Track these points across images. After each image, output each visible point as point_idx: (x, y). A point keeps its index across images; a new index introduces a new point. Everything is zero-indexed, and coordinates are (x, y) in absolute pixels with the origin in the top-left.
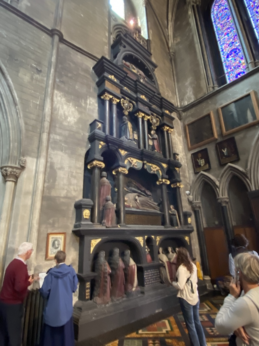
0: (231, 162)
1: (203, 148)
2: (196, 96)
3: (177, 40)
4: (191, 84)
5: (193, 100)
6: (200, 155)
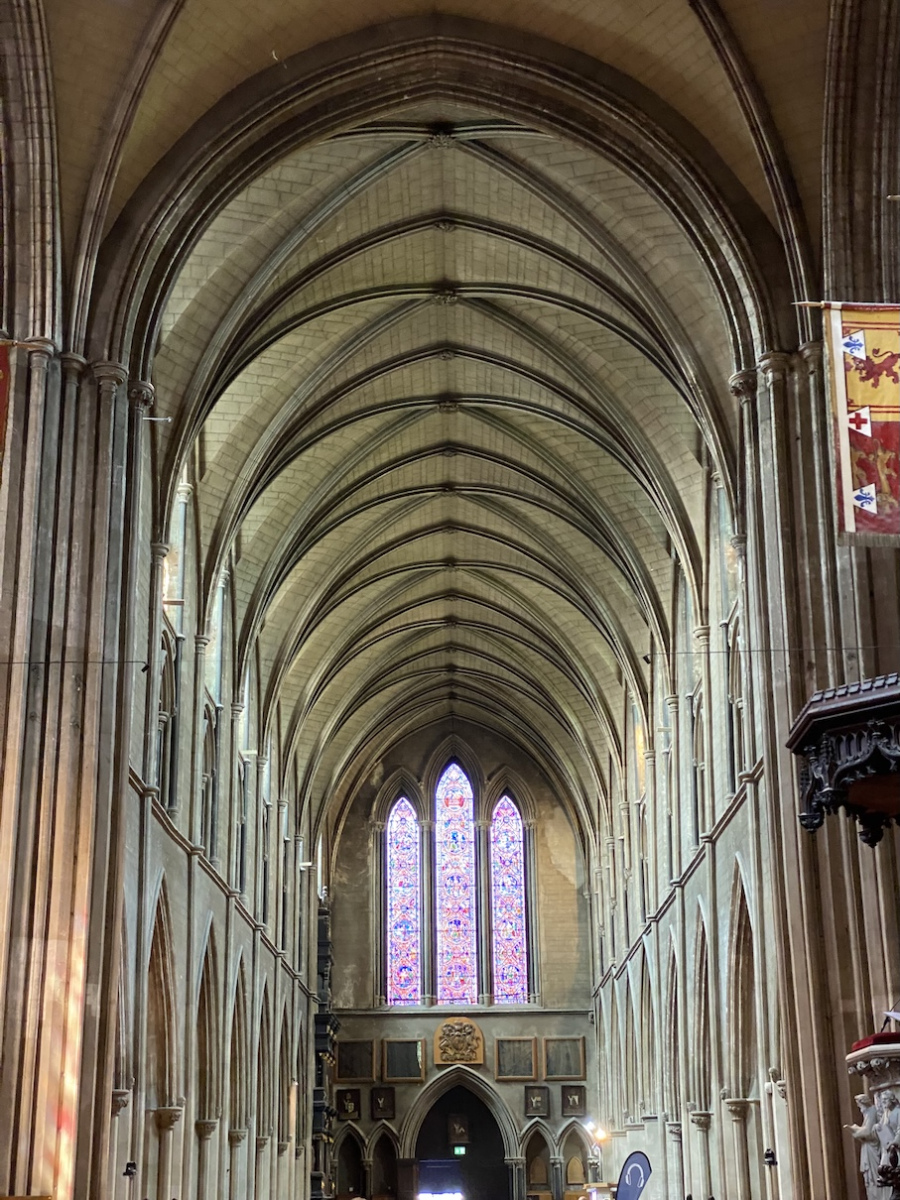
0: (386, 1119)
1: (354, 1087)
2: (357, 1003)
3: (341, 877)
4: (353, 976)
5: (351, 1006)
6: (349, 1096)
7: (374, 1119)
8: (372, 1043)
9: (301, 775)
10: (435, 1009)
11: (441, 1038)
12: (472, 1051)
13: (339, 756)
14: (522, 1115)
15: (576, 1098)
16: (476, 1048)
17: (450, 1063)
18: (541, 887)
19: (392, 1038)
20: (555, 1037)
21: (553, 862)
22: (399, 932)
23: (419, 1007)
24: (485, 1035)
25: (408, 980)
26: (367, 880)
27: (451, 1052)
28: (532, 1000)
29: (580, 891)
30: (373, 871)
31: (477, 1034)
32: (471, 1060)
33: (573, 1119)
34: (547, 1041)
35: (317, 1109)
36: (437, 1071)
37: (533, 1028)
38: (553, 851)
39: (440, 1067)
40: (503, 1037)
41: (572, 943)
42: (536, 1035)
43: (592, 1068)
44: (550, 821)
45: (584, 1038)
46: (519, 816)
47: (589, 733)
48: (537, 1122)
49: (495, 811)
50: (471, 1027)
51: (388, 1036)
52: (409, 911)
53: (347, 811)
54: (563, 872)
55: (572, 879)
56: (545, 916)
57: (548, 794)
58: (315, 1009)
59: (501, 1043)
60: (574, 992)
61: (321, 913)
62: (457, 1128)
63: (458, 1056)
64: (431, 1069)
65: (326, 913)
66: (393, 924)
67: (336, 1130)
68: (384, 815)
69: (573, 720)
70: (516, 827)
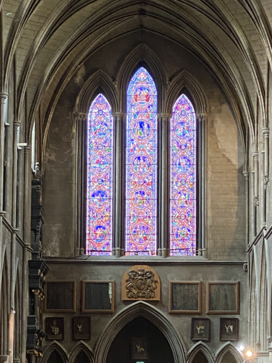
0: (83, 340)
1: (60, 316)
2: (62, 252)
3: (50, 155)
4: (59, 232)
5: (57, 255)
6: (55, 323)
7: (74, 340)
8: (73, 283)
9: (18, 73)
10: (123, 259)
11: (127, 281)
12: (152, 291)
13: (50, 60)
14: (189, 339)
15: (231, 327)
16: (154, 289)
17: (133, 299)
18: (210, 167)
19: (88, 280)
20: (216, 281)
21: (220, 147)
22: (96, 199)
23: (111, 257)
24: (162, 280)
25: (103, 236)
26: (71, 158)
27: (135, 292)
28: (199, 253)
29: (240, 171)
30: (75, 151)
31: (156, 278)
32: (150, 297)
33: (228, 343)
34: (210, 284)
35: (30, 332)
36: (123, 305)
37: (200, 275)
38: (219, 138)
39: (126, 302)
40: (175, 281)
41: (232, 211)
42: (201, 280)
43: (244, 305)
44: (218, 115)
45: (239, 283)
46: (193, 111)
47: (252, 44)
48: (200, 344)
49: (175, 106)
50: (151, 273)
51: (86, 278)
52: (104, 183)
53: (55, 103)
54: (227, 155)
55: (235, 161)
56: (212, 189)
57: (217, 93)
58: (29, 257)
59: (174, 285)
60: (233, 248)
61: (34, 183)
62: (138, 348)
63: (140, 294)
64: (119, 304)
65: (39, 183)
66: (92, 193)
67: (45, 347)
68: (85, 107)
69: (239, 34)
70: (191, 118)
